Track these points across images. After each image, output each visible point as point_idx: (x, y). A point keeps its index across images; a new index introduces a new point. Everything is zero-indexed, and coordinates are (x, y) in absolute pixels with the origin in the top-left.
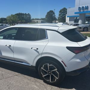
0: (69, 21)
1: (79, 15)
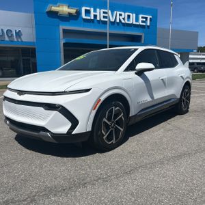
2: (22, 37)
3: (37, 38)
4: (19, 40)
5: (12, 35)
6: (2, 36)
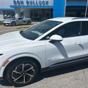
2: (48, 4)
3: (54, 4)
4: (47, 5)
5: (44, 3)
6: (40, 4)
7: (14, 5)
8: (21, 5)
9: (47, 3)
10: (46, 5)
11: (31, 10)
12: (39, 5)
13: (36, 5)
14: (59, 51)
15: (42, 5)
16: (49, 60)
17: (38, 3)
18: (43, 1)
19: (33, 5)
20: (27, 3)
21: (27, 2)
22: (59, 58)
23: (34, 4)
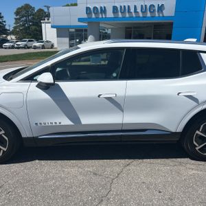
0: (58, 37)
1: (86, 24)
5: (154, 10)
6: (144, 12)
7: (85, 16)
8: (100, 16)
9: (161, 8)
10: (157, 15)
11: (126, 28)
12: (141, 15)
13: (134, 16)
14: (56, 105)
15: (149, 15)
16: (36, 124)
17: (139, 10)
18: (152, 6)
19: (127, 15)
20: (114, 12)
21: (115, 9)
22: (60, 123)
23: (129, 12)
